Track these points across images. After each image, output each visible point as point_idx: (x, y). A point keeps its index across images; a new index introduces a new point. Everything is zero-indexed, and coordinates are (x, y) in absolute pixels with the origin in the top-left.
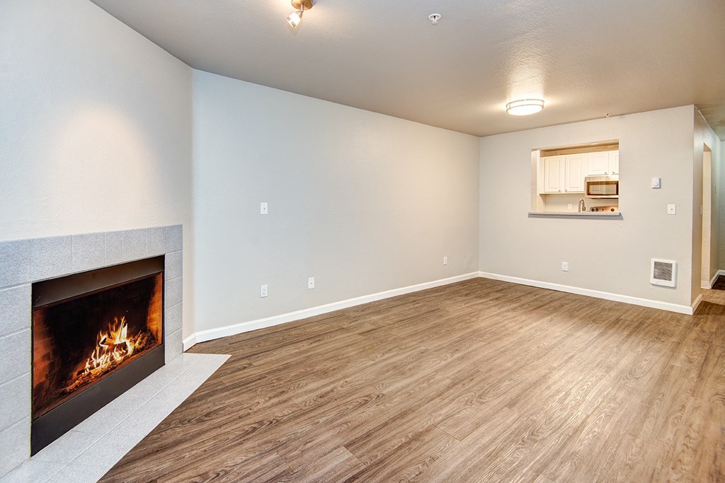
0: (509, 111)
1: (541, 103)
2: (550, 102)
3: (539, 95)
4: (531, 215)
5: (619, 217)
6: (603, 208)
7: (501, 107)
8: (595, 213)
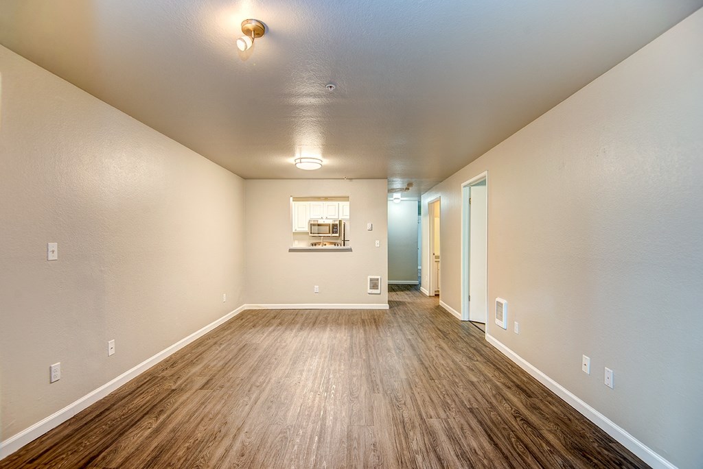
0: (297, 165)
1: (320, 162)
2: (327, 162)
3: (320, 156)
4: (291, 250)
5: (350, 250)
6: (319, 244)
7: (290, 160)
8: (314, 247)
